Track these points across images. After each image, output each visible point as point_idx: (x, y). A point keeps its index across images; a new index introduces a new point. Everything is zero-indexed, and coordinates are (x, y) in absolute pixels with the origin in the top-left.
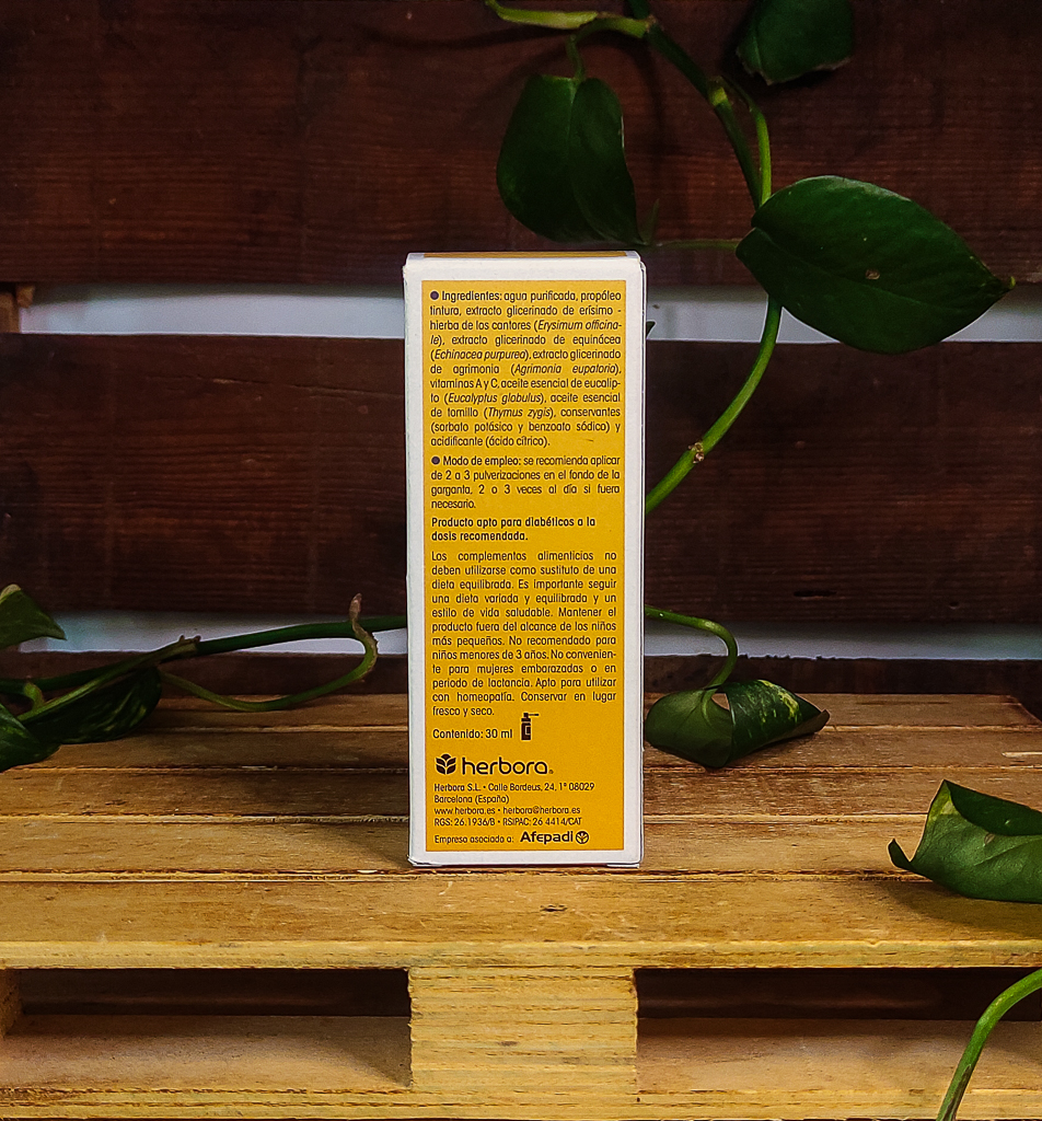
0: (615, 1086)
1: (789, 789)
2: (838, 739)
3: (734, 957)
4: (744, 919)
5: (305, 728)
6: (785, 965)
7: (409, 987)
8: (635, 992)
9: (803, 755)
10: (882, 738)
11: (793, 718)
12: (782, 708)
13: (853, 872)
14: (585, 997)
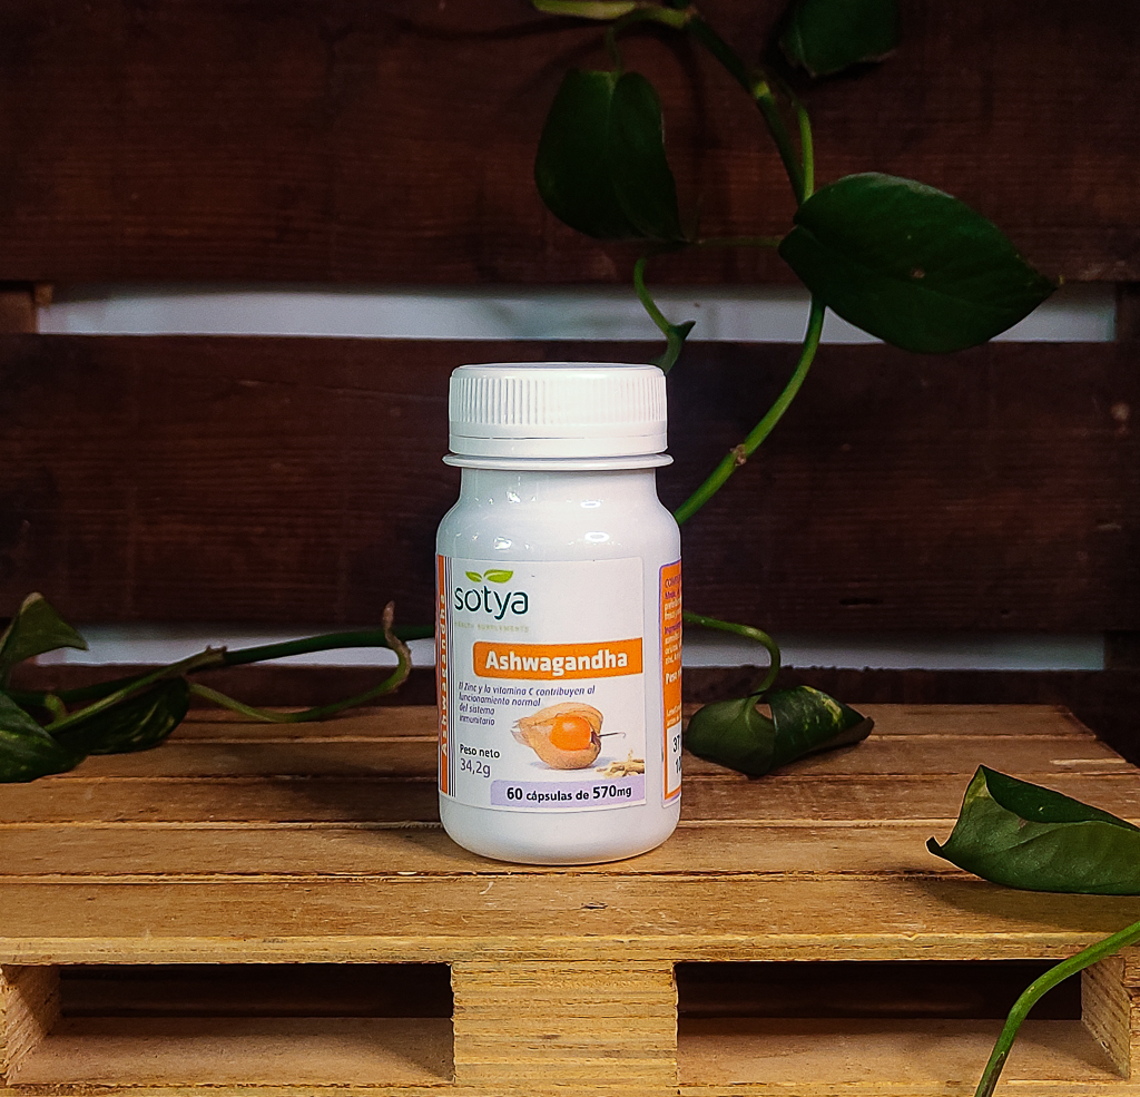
0: (655, 1078)
1: (831, 796)
2: (882, 748)
3: (773, 950)
4: (783, 915)
5: (336, 739)
6: (823, 959)
7: (452, 982)
8: (675, 986)
9: (847, 763)
10: (929, 746)
11: (836, 725)
12: (826, 714)
13: (893, 873)
14: (627, 991)
